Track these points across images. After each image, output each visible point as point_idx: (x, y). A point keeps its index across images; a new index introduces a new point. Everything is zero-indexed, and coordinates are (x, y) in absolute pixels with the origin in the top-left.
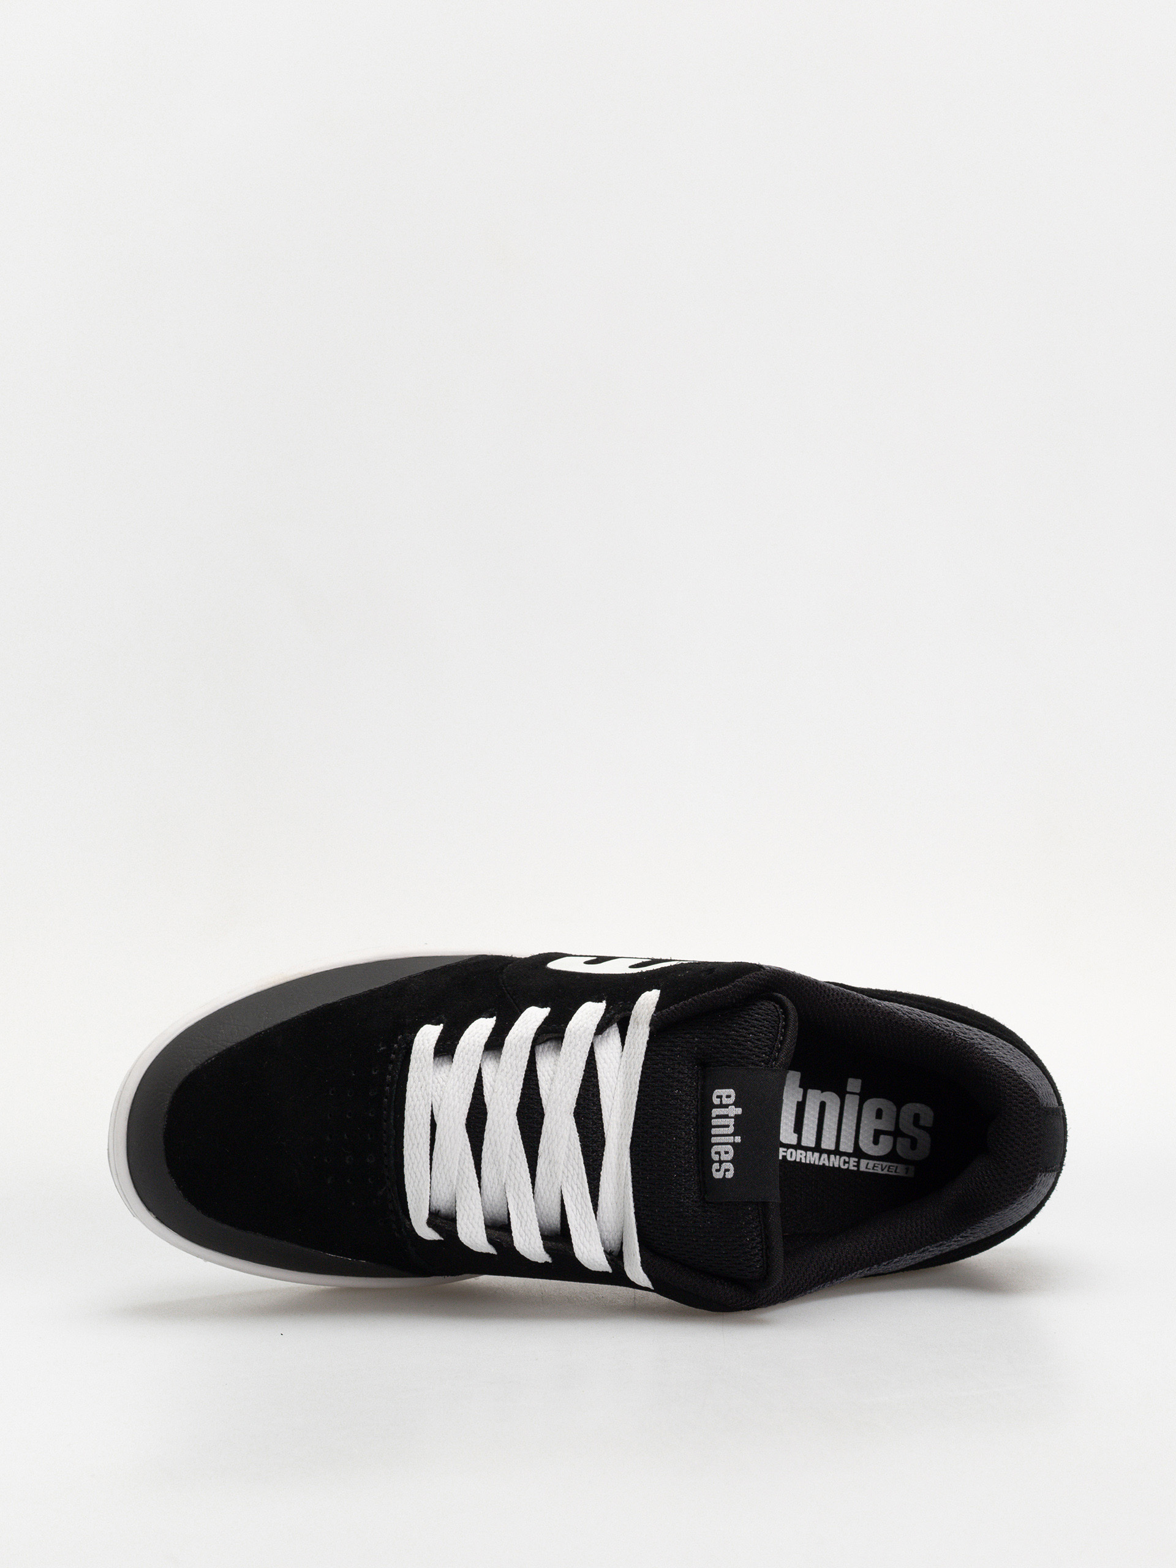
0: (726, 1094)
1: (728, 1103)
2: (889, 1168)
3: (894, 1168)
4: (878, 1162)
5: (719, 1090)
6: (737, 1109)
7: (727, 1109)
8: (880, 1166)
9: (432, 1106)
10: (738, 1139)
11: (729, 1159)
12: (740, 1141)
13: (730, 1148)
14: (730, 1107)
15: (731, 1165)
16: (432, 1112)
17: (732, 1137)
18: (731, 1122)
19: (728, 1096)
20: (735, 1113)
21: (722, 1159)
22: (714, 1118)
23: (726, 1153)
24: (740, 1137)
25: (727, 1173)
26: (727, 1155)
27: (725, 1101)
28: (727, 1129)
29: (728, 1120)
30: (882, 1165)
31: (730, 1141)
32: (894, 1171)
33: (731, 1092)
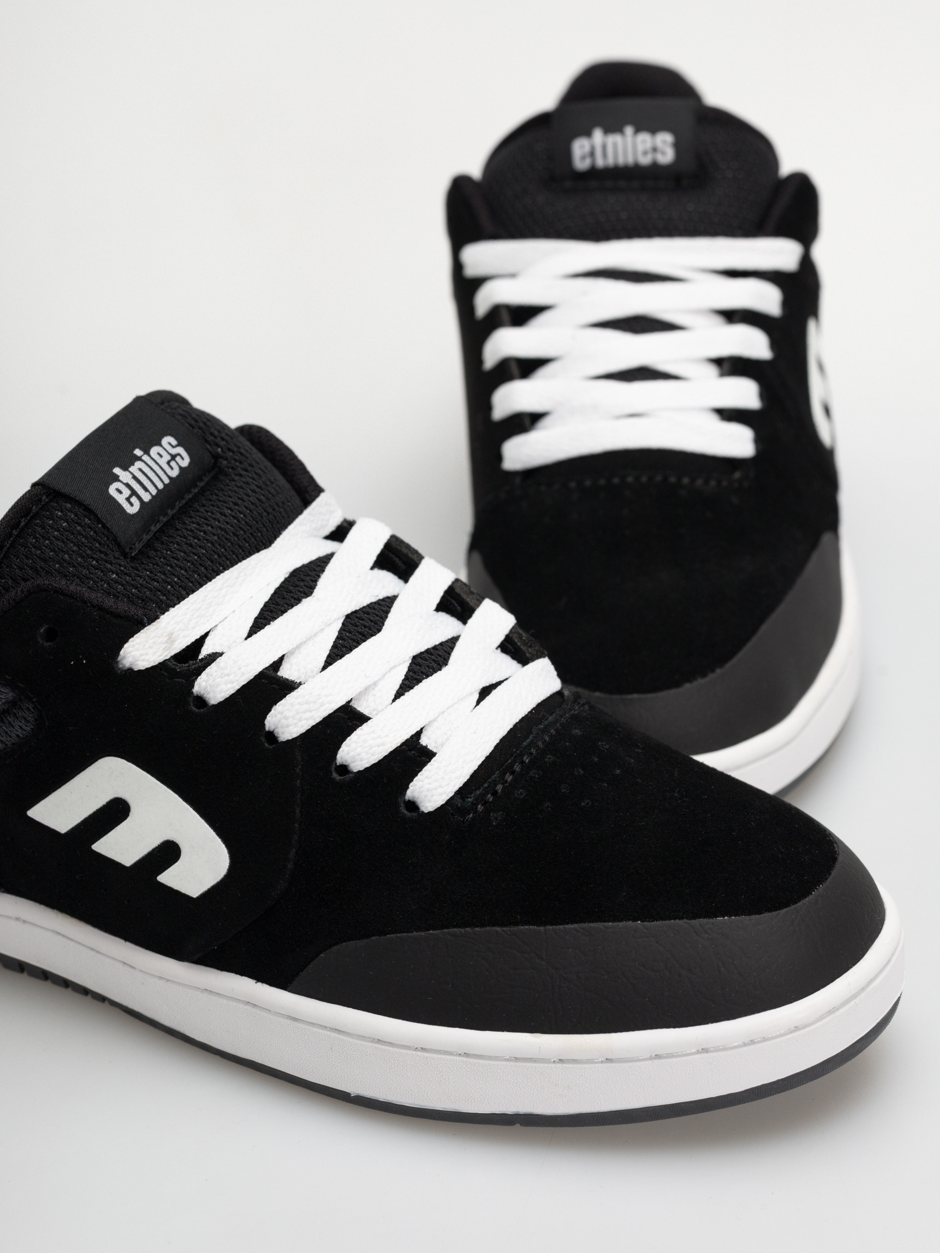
0: (120, 496)
1: (123, 487)
10: (138, 452)
11: (161, 448)
12: (137, 449)
13: (153, 454)
14: (125, 482)
15: (163, 443)
18: (133, 469)
20: (124, 473)
21: (169, 457)
22: (151, 493)
23: (161, 456)
24: (135, 452)
25: (174, 444)
26: (161, 453)
27: (126, 492)
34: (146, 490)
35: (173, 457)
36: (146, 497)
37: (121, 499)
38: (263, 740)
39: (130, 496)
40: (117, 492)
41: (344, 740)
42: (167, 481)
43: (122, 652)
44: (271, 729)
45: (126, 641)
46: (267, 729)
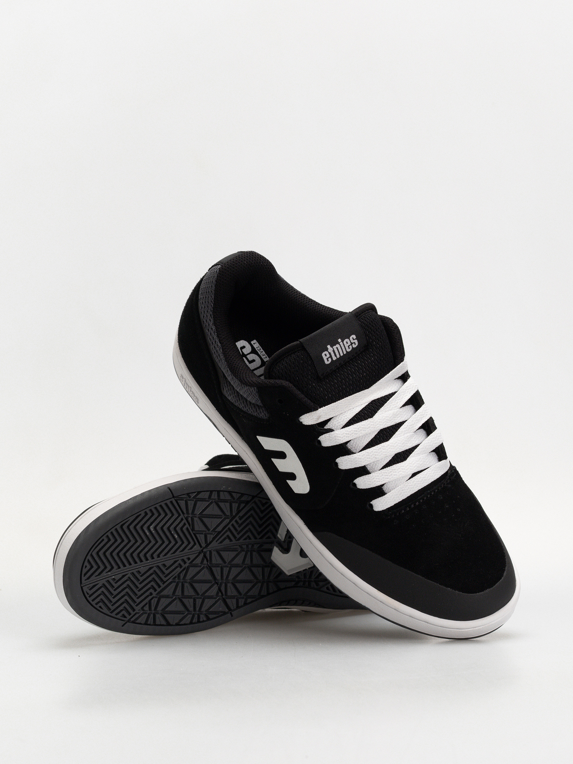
0: (325, 357)
1: (328, 353)
2: (259, 350)
3: (258, 348)
4: (261, 355)
5: (325, 362)
6: (329, 348)
7: (331, 352)
8: (262, 353)
9: (407, 481)
10: (340, 340)
11: (349, 340)
12: (340, 339)
13: (345, 342)
14: (329, 352)
15: (350, 338)
16: (409, 479)
17: (340, 343)
18: (335, 347)
19: (326, 355)
20: (331, 348)
21: (350, 344)
22: (337, 357)
23: (347, 343)
24: (338, 340)
25: (354, 338)
26: (348, 342)
27: (328, 356)
28: (338, 348)
29: (335, 349)
30: (261, 353)
31: (342, 343)
32: (259, 348)
33: (323, 354)
34: (336, 356)
35: (352, 344)
36: (334, 358)
37: (325, 358)
38: (334, 464)
39: (329, 358)
40: (325, 356)
41: (358, 477)
42: (345, 353)
43: (301, 417)
44: (337, 462)
45: (304, 414)
46: (336, 461)
